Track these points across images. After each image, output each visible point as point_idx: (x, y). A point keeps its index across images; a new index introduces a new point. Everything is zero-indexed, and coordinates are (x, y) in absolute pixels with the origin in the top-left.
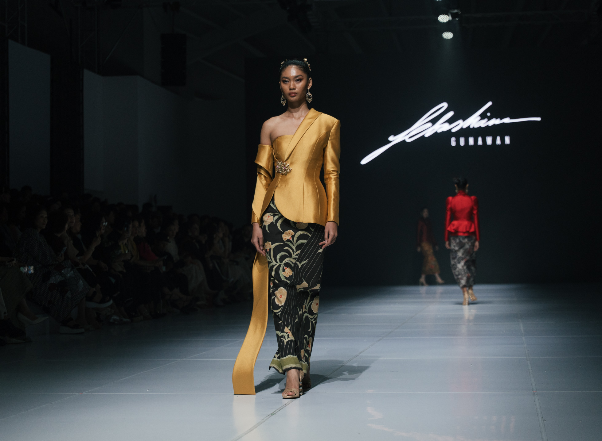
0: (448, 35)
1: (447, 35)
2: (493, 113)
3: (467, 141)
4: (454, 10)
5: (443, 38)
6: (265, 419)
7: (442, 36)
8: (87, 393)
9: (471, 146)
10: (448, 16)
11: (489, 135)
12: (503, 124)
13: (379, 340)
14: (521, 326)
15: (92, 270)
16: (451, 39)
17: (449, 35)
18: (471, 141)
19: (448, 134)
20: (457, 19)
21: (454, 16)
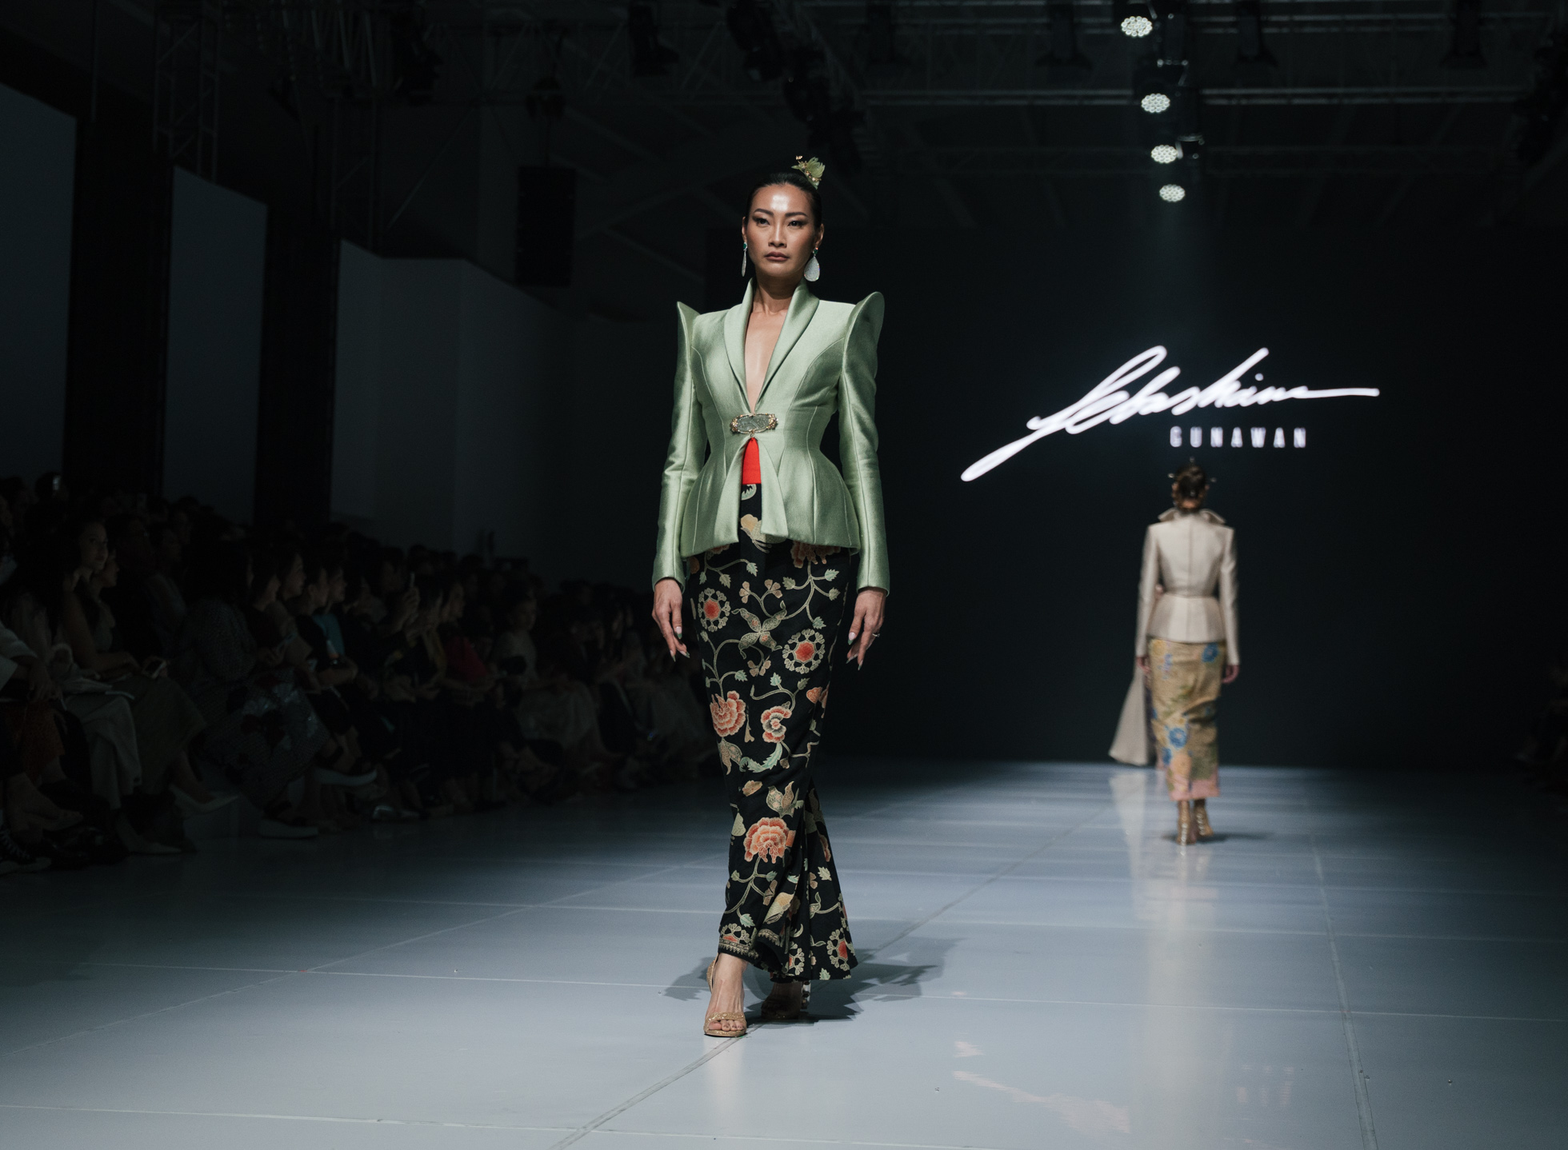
0: (1173, 193)
1: (1170, 193)
2: (1270, 374)
3: (1206, 437)
4: (1189, 134)
5: (1160, 199)
6: (722, 1046)
7: (1158, 193)
8: (315, 970)
9: (1217, 448)
10: (1174, 150)
11: (1258, 426)
12: (1292, 400)
13: (992, 880)
14: (1317, 862)
15: (339, 695)
16: (1179, 202)
17: (1175, 193)
18: (1217, 437)
19: (1165, 419)
20: (1195, 157)
21: (1188, 149)
